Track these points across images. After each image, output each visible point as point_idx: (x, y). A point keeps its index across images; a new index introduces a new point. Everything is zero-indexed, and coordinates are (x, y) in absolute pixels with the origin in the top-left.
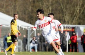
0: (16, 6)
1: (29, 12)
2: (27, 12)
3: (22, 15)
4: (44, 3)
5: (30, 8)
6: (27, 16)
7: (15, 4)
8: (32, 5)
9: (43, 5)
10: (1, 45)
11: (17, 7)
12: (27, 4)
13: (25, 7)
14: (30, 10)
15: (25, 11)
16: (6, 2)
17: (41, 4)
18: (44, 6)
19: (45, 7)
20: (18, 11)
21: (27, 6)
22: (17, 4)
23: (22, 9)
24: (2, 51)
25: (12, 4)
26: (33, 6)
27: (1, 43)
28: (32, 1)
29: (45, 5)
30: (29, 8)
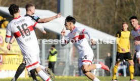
0: (96, 12)
1: (114, 19)
2: (111, 21)
3: (104, 25)
4: (137, 8)
5: (116, 14)
6: (111, 26)
7: (95, 8)
8: (119, 10)
9: (135, 10)
10: (75, 67)
11: (97, 14)
12: (111, 8)
13: (109, 13)
14: (116, 17)
15: (108, 20)
16: (82, 6)
17: (131, 9)
18: (136, 12)
20: (99, 18)
21: (112, 12)
22: (97, 9)
23: (104, 16)
24: (76, 76)
25: (90, 9)
26: (120, 12)
27: (75, 64)
28: (118, 5)
29: (138, 10)
30: (114, 14)
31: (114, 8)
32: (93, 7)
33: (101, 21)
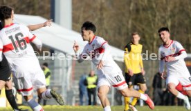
0: (103, 19)
1: (128, 29)
2: (124, 31)
3: (114, 36)
4: (157, 14)
5: (130, 22)
6: (123, 38)
7: (102, 14)
8: (134, 16)
9: (155, 16)
10: (75, 93)
11: (105, 22)
12: (123, 14)
13: (121, 21)
14: (130, 26)
15: (120, 29)
16: (84, 12)
17: (150, 16)
18: (156, 19)
19: (159, 20)
20: (107, 28)
21: (124, 19)
22: (104, 15)
23: (114, 25)
24: (76, 105)
25: (95, 15)
26: (135, 19)
27: (75, 89)
28: (133, 10)
29: (159, 17)
30: (128, 22)
31: (127, 15)
32: (99, 13)
33: (109, 31)
